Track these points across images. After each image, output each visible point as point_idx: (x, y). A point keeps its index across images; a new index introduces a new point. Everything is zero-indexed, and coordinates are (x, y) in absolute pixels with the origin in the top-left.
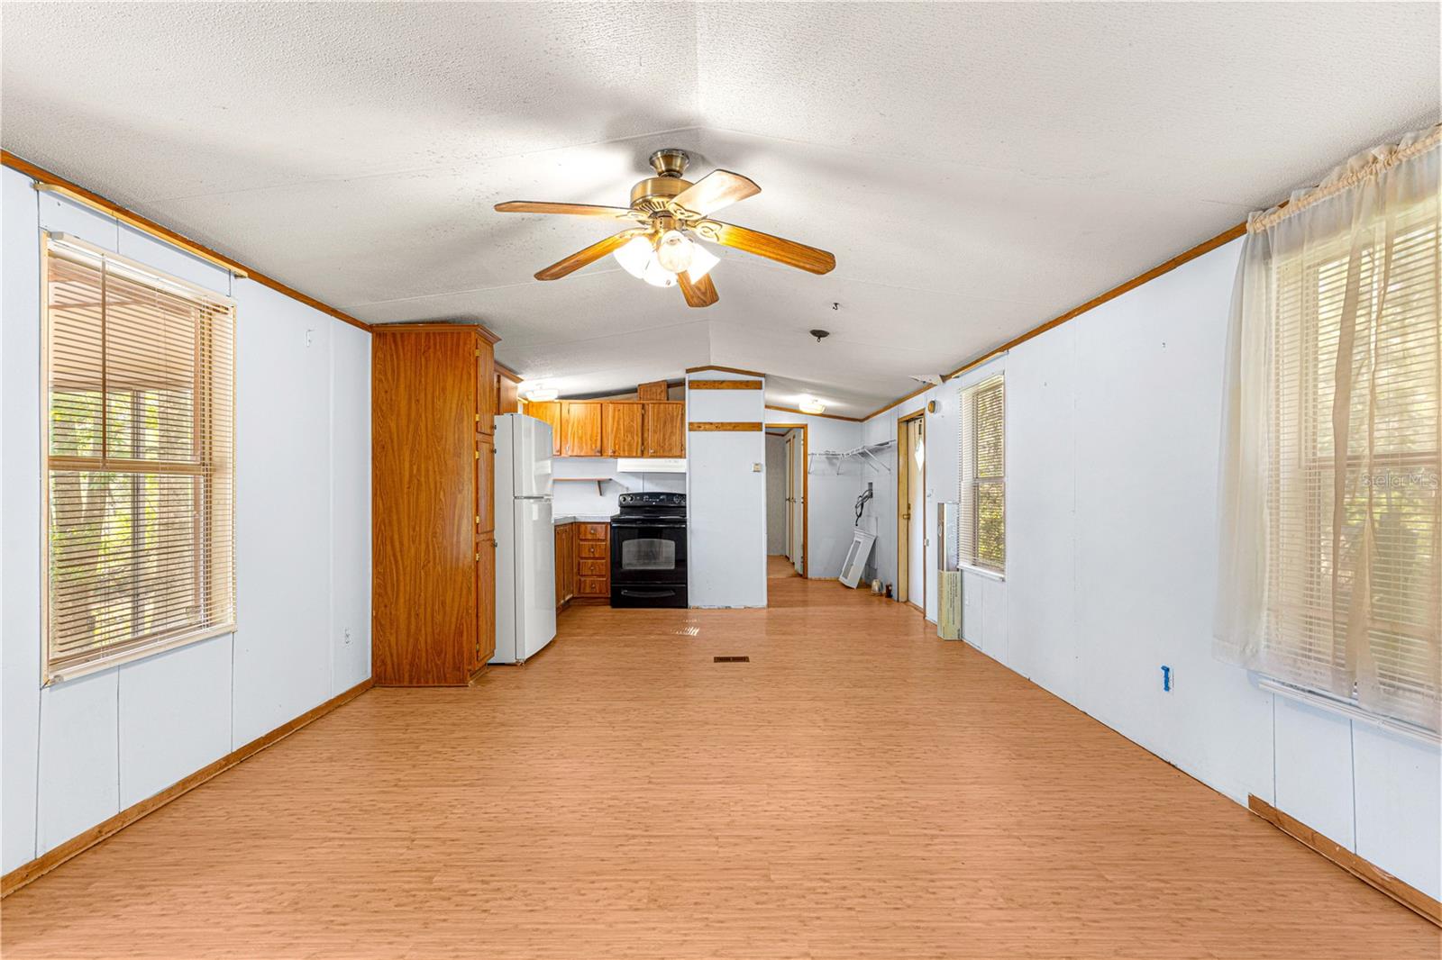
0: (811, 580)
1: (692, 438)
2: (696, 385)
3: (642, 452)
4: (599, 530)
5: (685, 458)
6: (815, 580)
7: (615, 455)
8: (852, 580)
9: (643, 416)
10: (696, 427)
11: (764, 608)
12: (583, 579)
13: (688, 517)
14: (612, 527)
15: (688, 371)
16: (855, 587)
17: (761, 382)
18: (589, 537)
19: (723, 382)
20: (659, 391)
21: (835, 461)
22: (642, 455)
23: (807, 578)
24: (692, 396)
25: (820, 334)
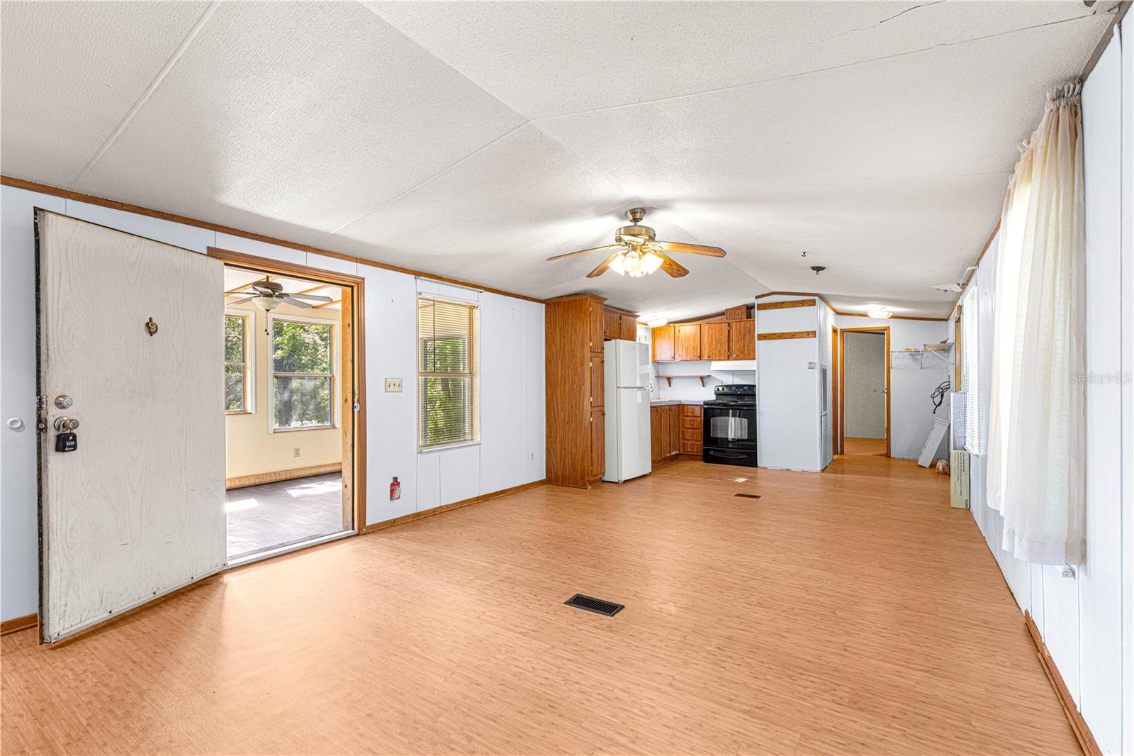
0: (894, 458)
1: (760, 346)
2: (763, 307)
3: (729, 356)
4: (696, 409)
5: (754, 359)
6: (899, 459)
7: (710, 359)
8: (925, 461)
9: (729, 331)
10: (763, 337)
11: (817, 473)
12: (686, 442)
13: (757, 402)
14: (704, 409)
15: (757, 297)
16: (928, 466)
17: (814, 301)
18: (690, 414)
19: (783, 303)
20: (740, 313)
21: (918, 357)
22: (728, 358)
23: (890, 457)
24: (759, 315)
25: (818, 269)
